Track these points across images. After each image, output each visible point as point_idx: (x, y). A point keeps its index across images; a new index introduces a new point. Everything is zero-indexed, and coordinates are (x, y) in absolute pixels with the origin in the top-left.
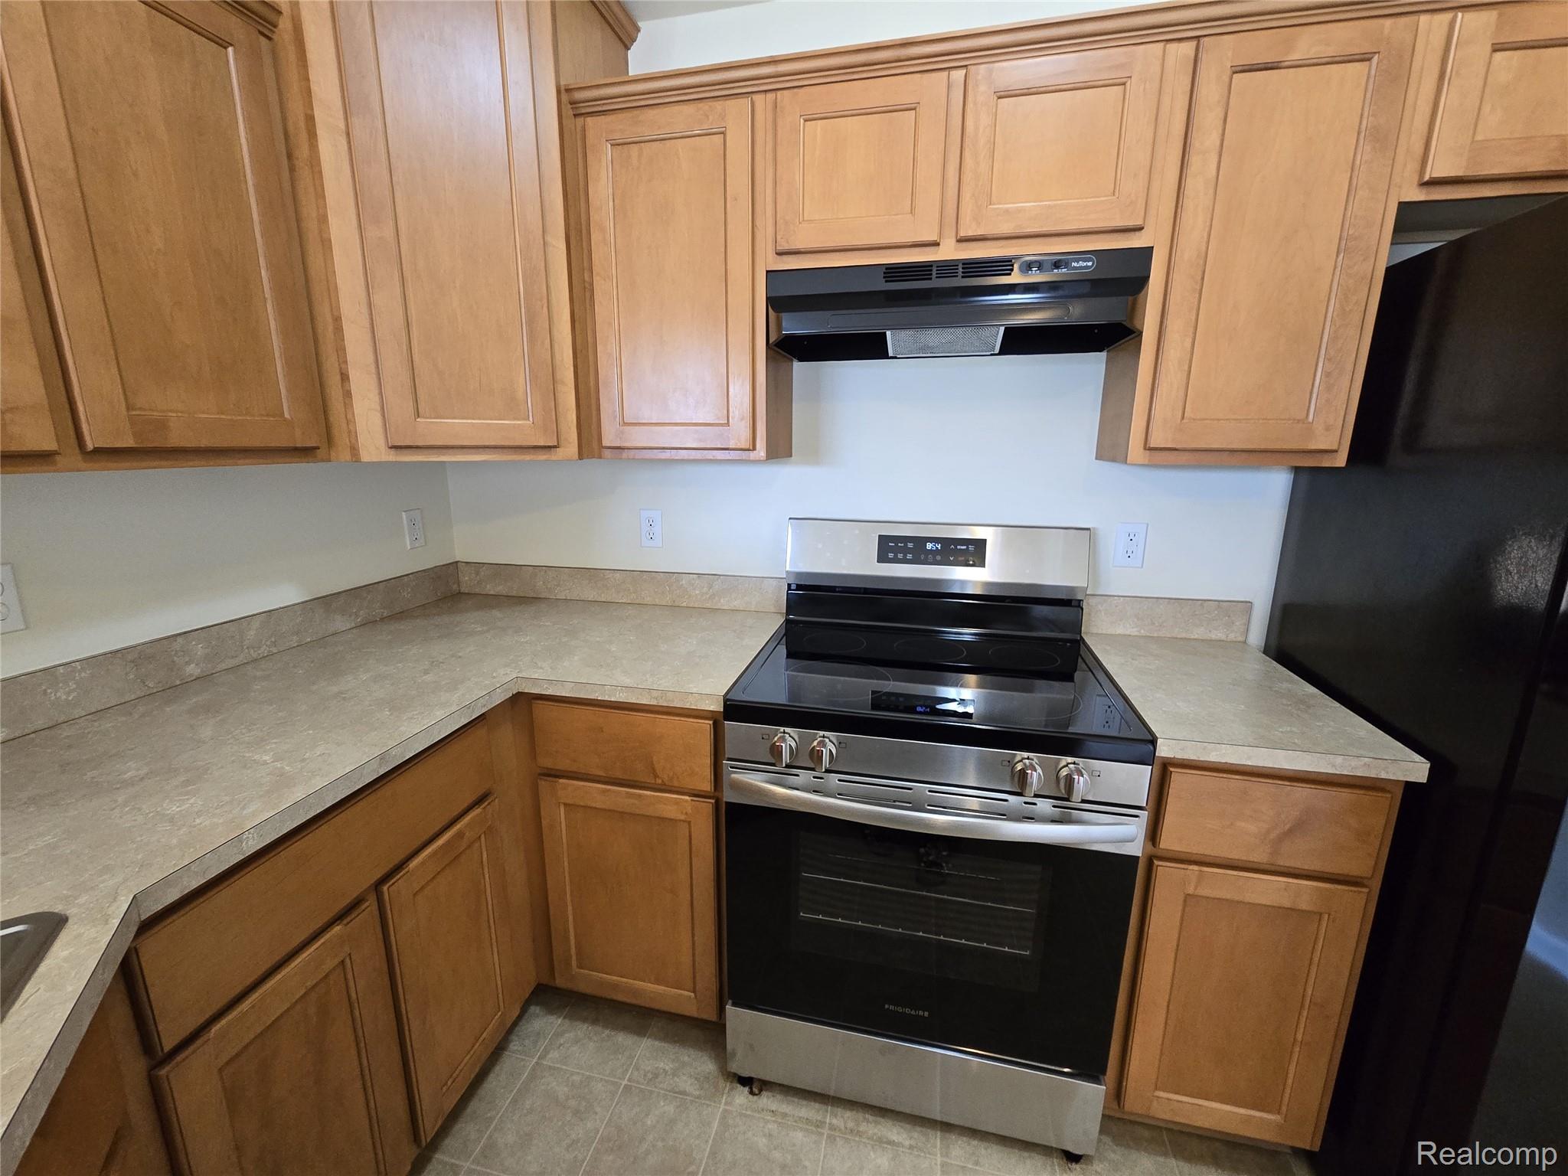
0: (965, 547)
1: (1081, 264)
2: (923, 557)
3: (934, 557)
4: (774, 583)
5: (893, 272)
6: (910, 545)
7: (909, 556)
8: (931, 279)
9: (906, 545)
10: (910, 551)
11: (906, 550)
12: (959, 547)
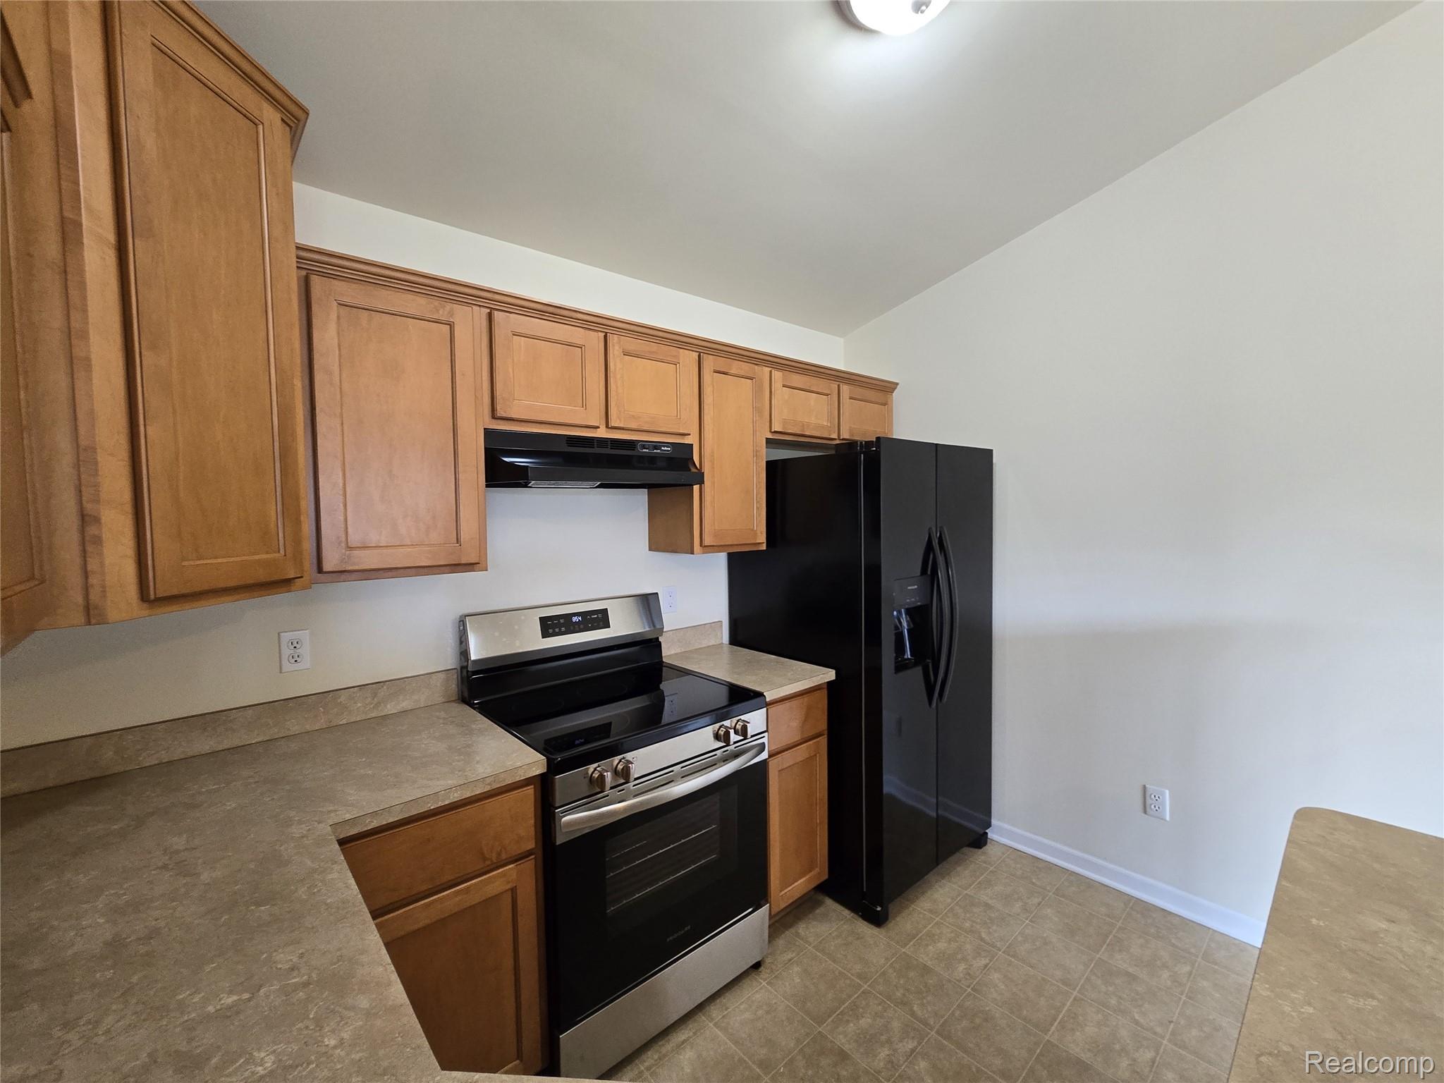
0: (596, 616)
1: (666, 448)
2: (572, 628)
3: (579, 626)
4: (442, 676)
5: (572, 440)
6: (562, 621)
7: (563, 629)
8: (593, 447)
9: (559, 621)
10: (563, 625)
11: (560, 626)
12: (593, 617)
